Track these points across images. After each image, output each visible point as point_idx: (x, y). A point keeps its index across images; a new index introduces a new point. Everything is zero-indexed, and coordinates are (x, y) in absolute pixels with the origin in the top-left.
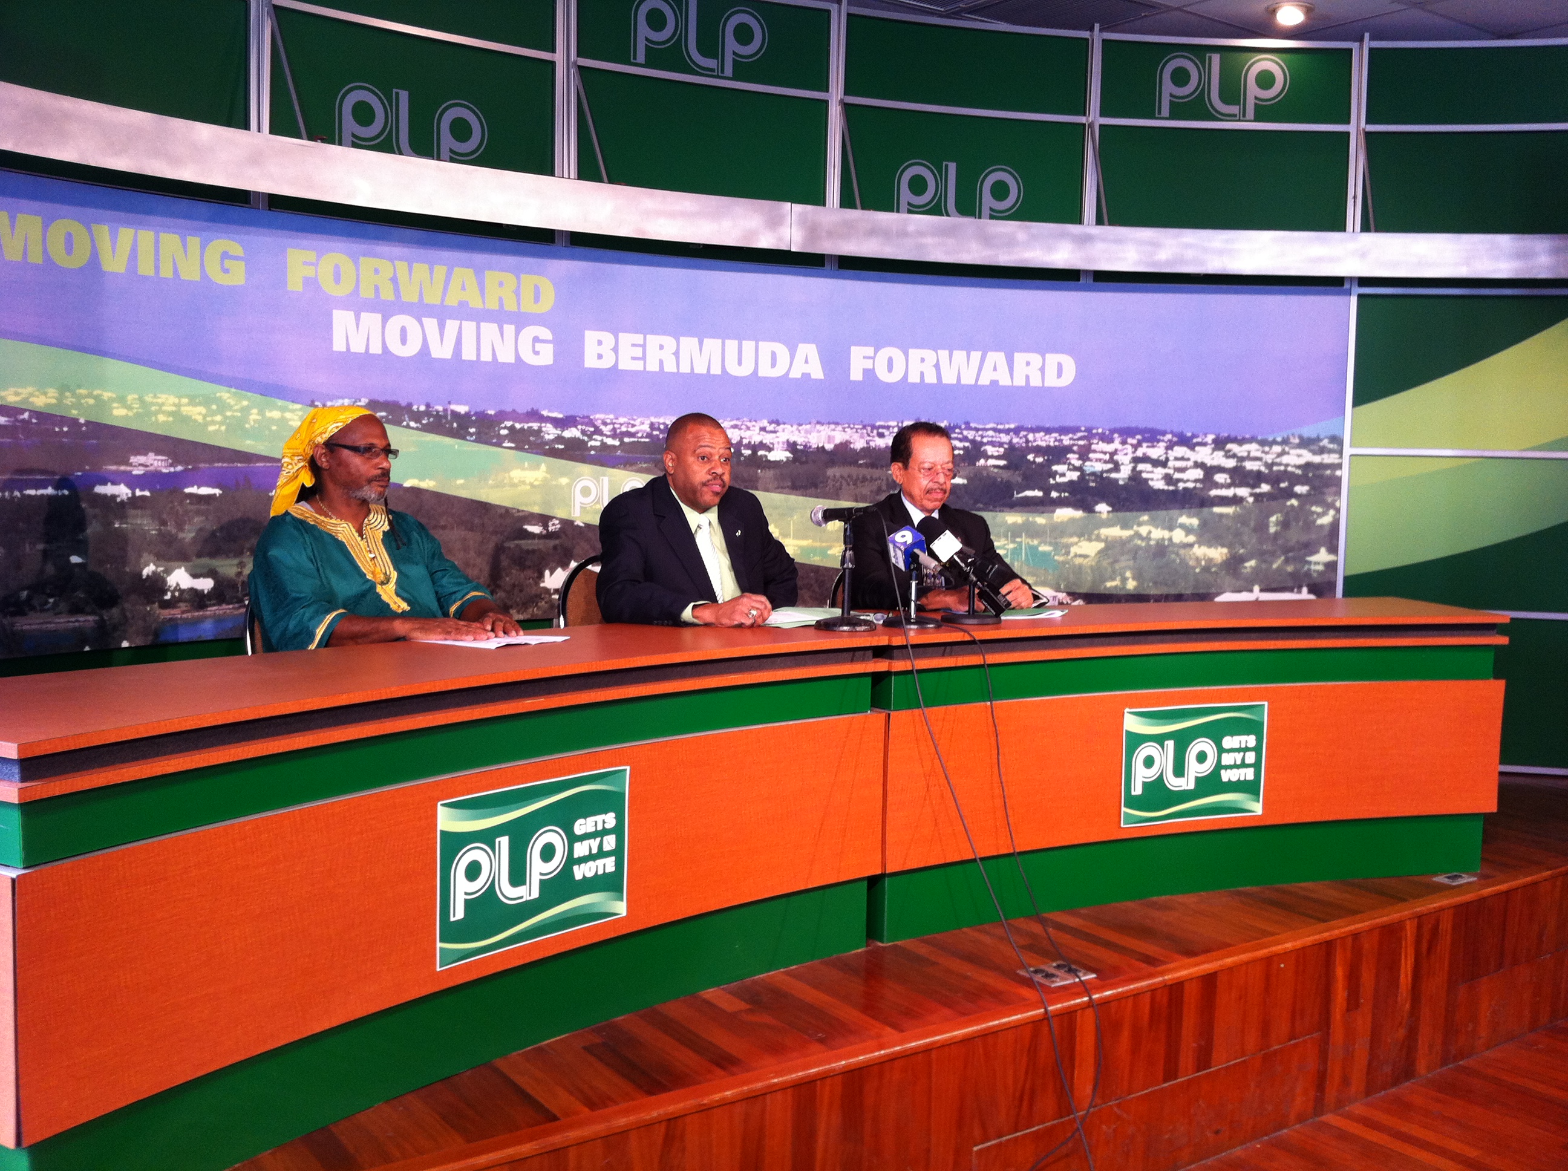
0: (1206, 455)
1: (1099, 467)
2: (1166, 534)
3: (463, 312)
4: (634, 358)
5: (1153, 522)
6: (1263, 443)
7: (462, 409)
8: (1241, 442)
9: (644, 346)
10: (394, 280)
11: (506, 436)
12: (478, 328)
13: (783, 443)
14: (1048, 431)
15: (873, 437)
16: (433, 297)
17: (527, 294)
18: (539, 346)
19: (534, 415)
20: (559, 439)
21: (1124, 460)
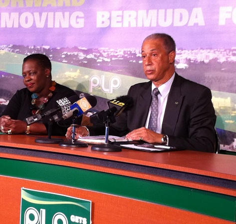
3: (49, 9)
4: (118, 22)
7: (47, 47)
9: (122, 16)
11: (65, 58)
13: (184, 60)
16: (38, 4)
18: (79, 20)
19: (76, 49)
20: (85, 59)
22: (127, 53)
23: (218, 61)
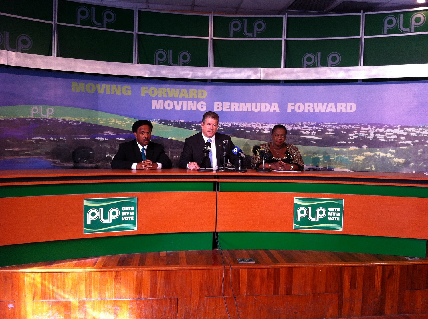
0: (398, 131)
1: (363, 135)
2: (385, 154)
3: (184, 99)
4: (227, 108)
5: (381, 151)
6: (416, 128)
7: (183, 121)
8: (409, 127)
9: (230, 105)
10: (167, 92)
11: (194, 127)
12: (187, 103)
13: (268, 129)
14: (347, 125)
15: (294, 127)
16: (176, 96)
17: (200, 94)
18: (202, 106)
21: (372, 132)
22: (234, 125)
23: (288, 129)
